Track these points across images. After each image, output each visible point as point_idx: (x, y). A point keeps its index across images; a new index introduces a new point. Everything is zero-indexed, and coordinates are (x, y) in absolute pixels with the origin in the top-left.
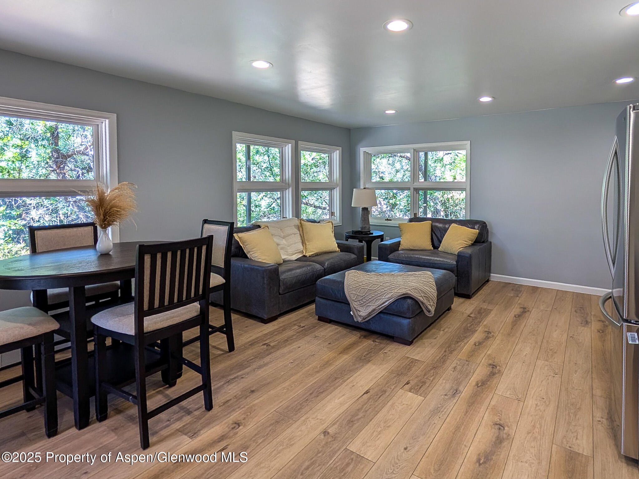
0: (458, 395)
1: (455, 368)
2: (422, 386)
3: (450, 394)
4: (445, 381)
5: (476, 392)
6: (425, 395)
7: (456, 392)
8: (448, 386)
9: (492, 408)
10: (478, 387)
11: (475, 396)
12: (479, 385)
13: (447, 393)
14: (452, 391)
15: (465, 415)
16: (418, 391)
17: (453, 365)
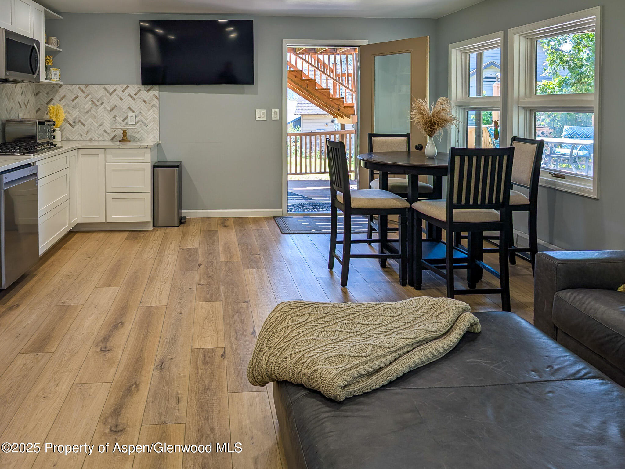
0: (157, 364)
1: (178, 401)
2: (204, 359)
3: (167, 362)
4: (182, 375)
5: (136, 376)
6: (193, 351)
7: (161, 367)
8: (174, 370)
9: (114, 363)
10: (135, 383)
11: (136, 370)
12: (134, 386)
13: (171, 362)
14: (167, 366)
15: (143, 348)
16: (204, 352)
17: (183, 404)
